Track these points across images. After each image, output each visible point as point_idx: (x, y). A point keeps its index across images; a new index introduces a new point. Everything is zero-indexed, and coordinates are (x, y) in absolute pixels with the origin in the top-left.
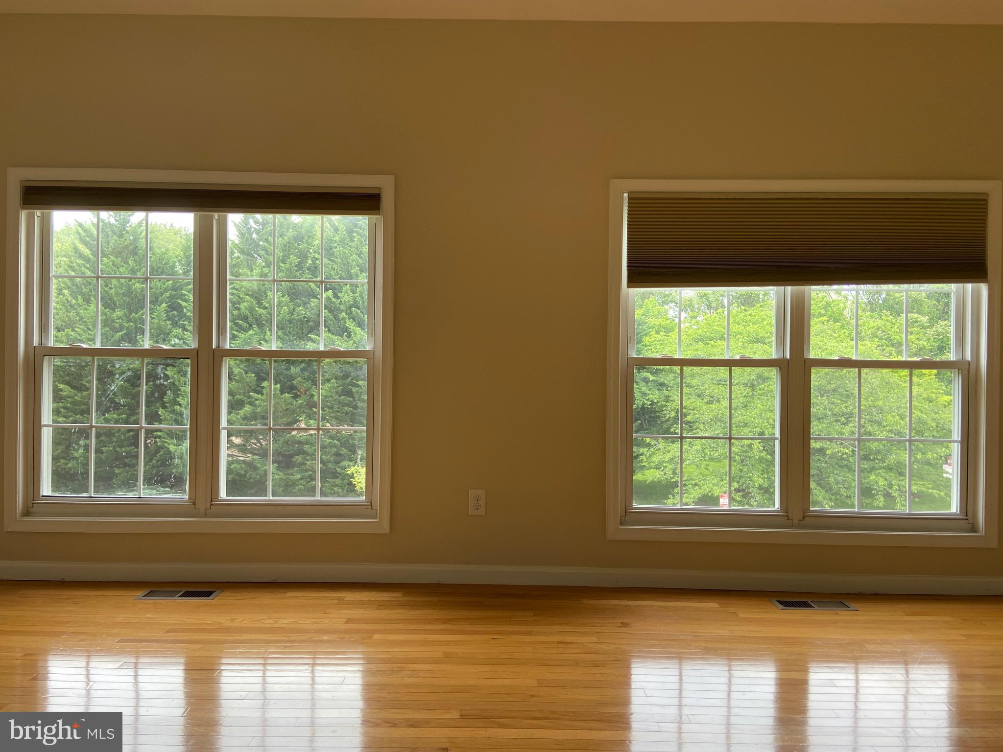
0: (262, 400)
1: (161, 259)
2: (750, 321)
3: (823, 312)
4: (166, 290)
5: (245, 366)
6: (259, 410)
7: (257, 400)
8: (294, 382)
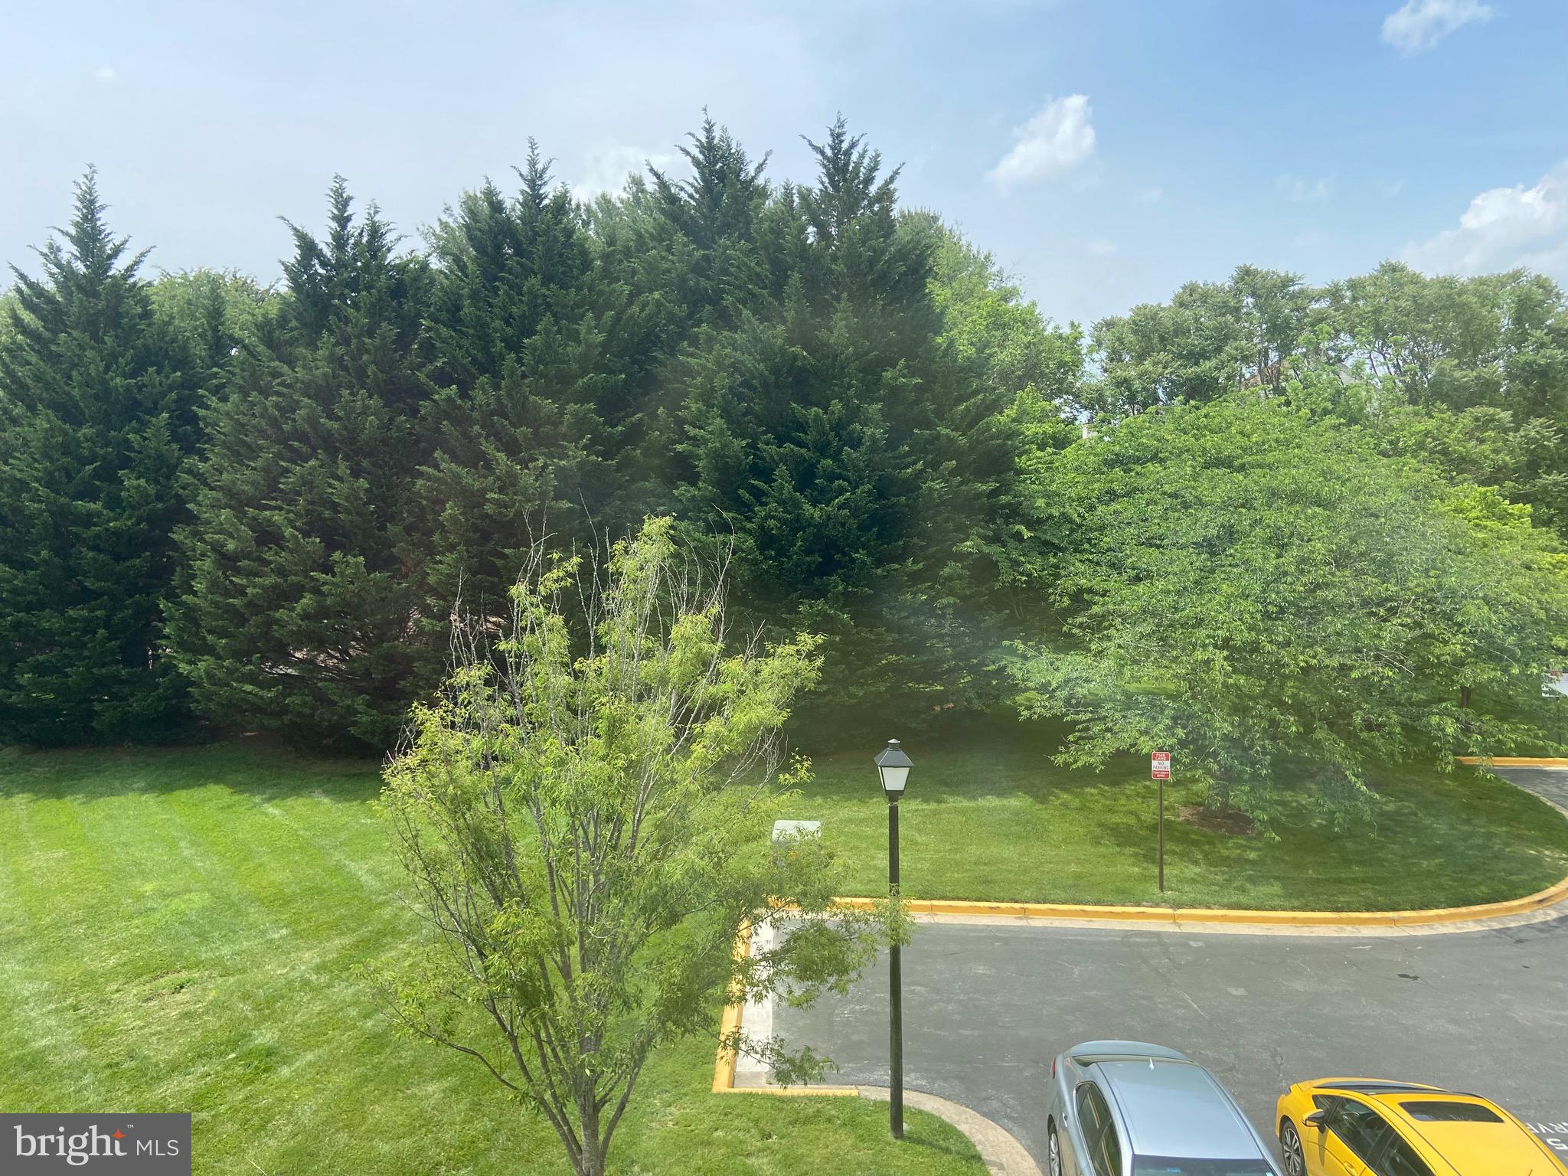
0: (333, 584)
1: (162, 334)
2: (1205, 427)
3: (1330, 406)
4: (171, 389)
5: (305, 524)
6: (329, 601)
7: (324, 584)
8: (394, 550)
